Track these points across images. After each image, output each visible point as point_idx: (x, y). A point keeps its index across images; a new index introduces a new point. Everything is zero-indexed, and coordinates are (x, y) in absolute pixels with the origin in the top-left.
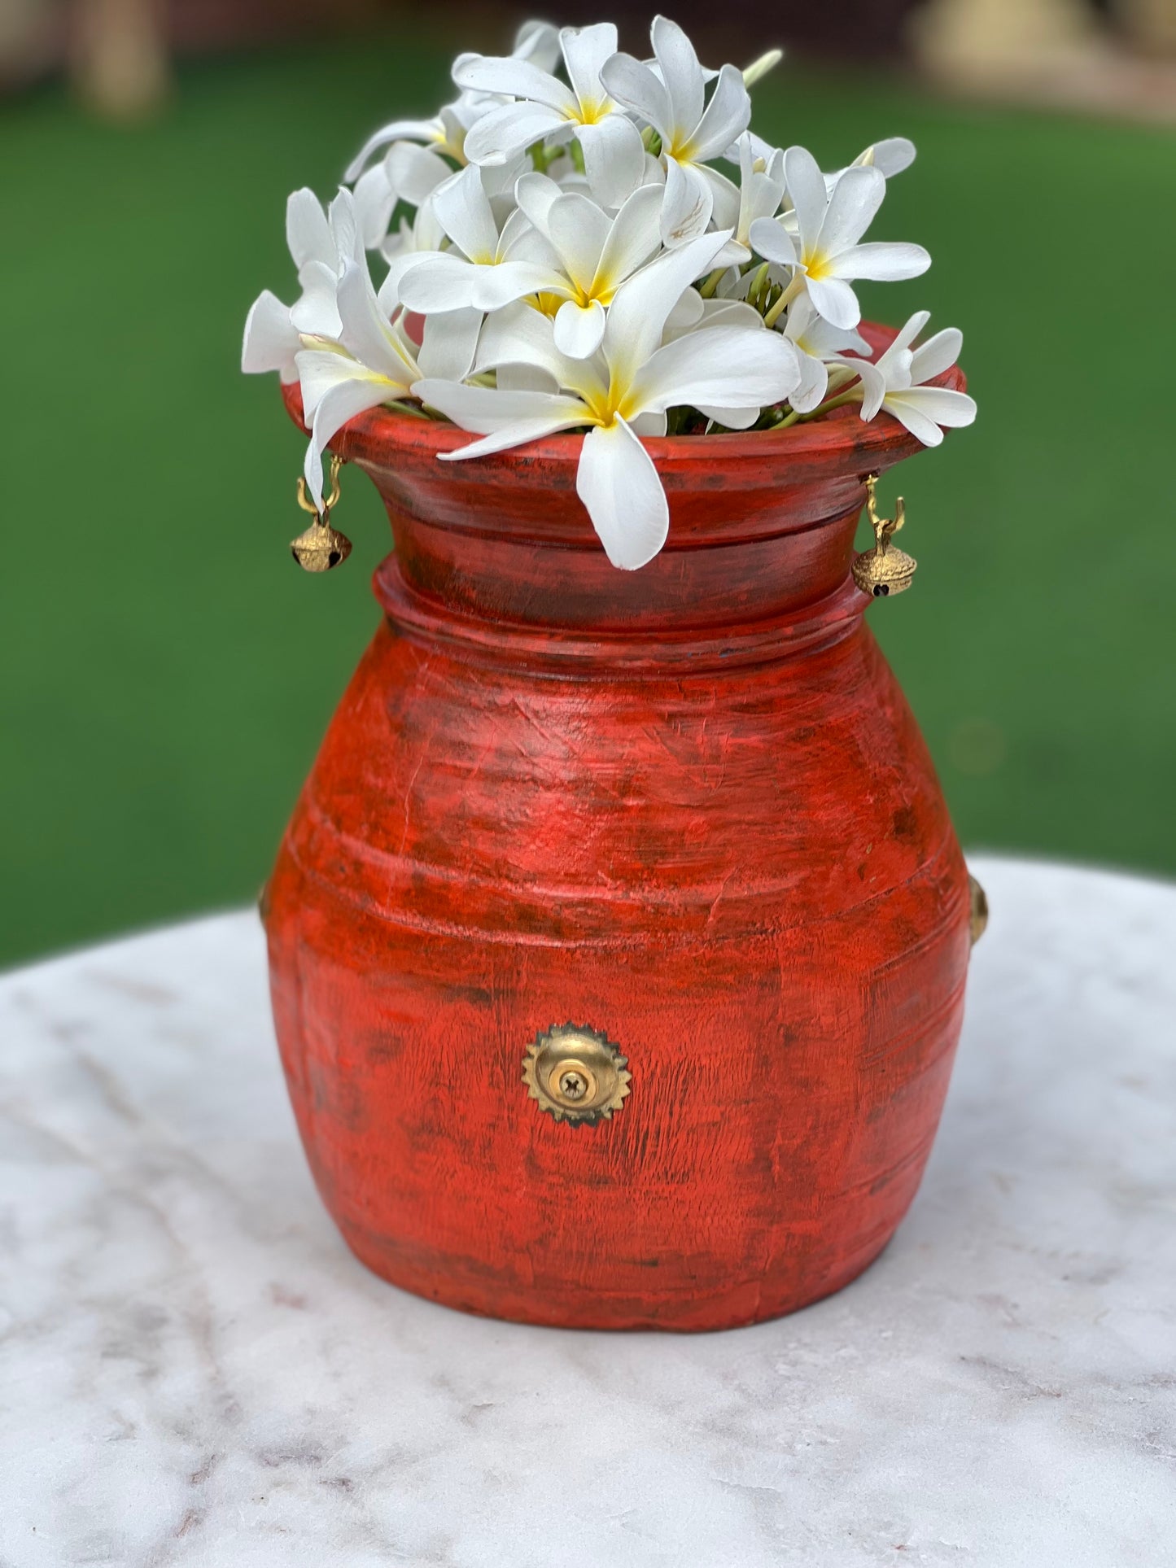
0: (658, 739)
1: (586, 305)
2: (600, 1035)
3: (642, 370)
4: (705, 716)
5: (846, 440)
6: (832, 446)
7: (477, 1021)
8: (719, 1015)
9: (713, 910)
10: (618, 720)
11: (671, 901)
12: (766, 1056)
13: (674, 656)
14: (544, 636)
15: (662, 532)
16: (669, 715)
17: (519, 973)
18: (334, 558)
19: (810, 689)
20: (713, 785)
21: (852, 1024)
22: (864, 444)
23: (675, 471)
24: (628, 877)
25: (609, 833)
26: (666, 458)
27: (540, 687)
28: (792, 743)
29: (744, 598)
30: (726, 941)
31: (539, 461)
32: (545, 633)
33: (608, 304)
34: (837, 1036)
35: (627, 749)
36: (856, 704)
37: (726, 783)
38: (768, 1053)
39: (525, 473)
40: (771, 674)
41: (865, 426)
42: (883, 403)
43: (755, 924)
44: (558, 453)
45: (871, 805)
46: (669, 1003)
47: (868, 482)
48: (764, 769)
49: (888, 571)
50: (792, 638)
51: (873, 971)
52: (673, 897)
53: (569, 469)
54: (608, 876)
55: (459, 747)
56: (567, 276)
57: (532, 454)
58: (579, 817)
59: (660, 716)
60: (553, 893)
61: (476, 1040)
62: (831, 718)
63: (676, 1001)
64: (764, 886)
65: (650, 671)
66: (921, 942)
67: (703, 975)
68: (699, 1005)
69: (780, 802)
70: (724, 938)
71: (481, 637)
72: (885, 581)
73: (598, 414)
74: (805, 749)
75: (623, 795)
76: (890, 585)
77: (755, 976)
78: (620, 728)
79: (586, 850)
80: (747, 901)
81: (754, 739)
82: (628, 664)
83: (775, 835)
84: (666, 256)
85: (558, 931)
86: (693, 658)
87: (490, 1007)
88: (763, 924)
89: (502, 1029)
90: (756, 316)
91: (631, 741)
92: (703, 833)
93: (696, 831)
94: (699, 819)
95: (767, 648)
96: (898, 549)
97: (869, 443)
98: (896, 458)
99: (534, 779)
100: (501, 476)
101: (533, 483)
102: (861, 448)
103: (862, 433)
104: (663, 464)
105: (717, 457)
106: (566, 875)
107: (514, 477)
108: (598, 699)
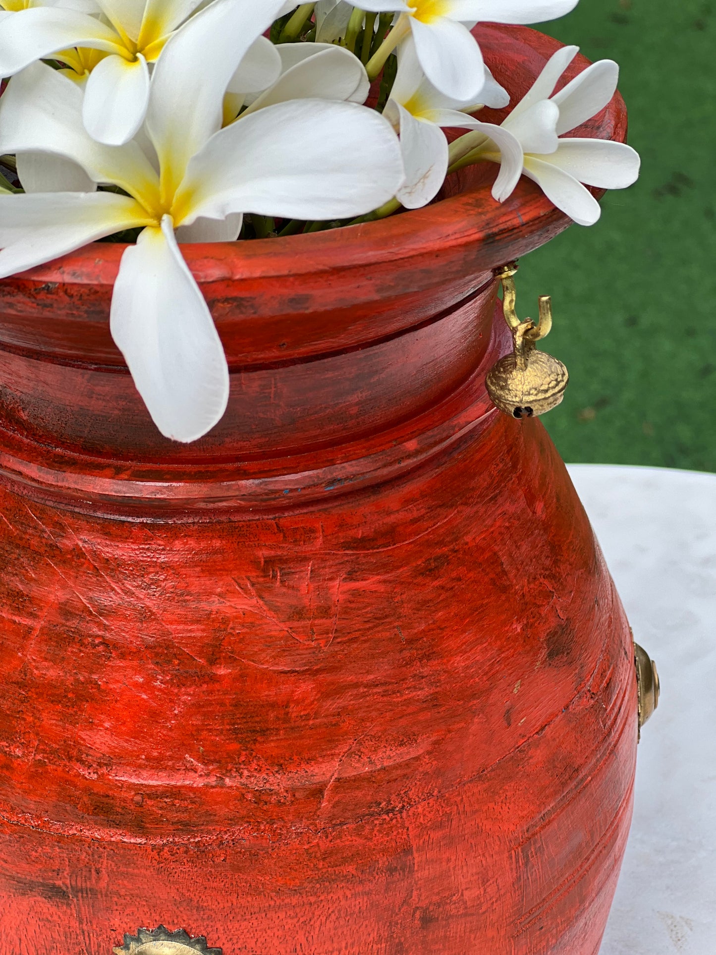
0: (254, 593)
1: (132, 59)
2: (198, 941)
3: (197, 159)
4: (310, 559)
5: (471, 232)
6: (454, 243)
7: (55, 918)
8: (339, 911)
9: (326, 793)
10: (203, 571)
11: (276, 787)
12: (400, 943)
13: (267, 494)
14: (107, 471)
15: (221, 395)
16: (265, 562)
17: (98, 872)
19: (440, 506)
20: (322, 643)
21: (502, 892)
22: (496, 234)
23: (243, 294)
24: (221, 760)
25: (197, 707)
27: (108, 530)
28: (419, 579)
29: (354, 410)
30: (345, 827)
31: (64, 286)
32: (109, 466)
33: (154, 59)
34: (484, 909)
35: (215, 605)
36: (499, 512)
37: (339, 640)
38: (403, 939)
39: (48, 302)
40: (391, 498)
41: (497, 208)
42: (524, 170)
43: (380, 804)
44: (89, 276)
45: (518, 634)
46: (278, 903)
47: (504, 276)
48: (386, 617)
49: (530, 389)
50: (417, 452)
51: (525, 828)
52: (277, 781)
53: (103, 296)
54: (198, 760)
55: (19, 600)
56: (108, 23)
57: (54, 277)
58: (160, 690)
59: (255, 563)
60: (134, 780)
61: (56, 936)
62: (468, 538)
63: (287, 901)
64: (388, 757)
65: (239, 510)
66: (580, 777)
67: (319, 870)
68: (315, 902)
69: (406, 654)
70: (342, 824)
71: (33, 470)
72: (527, 402)
73: (149, 210)
74: (436, 583)
75: (212, 662)
76: (535, 407)
77: (383, 862)
78: (207, 582)
79: (171, 730)
80: (369, 779)
81: (370, 583)
82: (211, 506)
83: (402, 696)
85: (139, 827)
86: (290, 495)
87: (68, 905)
88: (389, 802)
89: (85, 928)
90: (357, 65)
91: (219, 595)
92: (312, 703)
93: (303, 701)
94: (306, 687)
95: (385, 471)
96: (544, 357)
97: (502, 232)
98: (539, 242)
99: (105, 643)
100: (19, 305)
101: (61, 313)
102: (490, 240)
103: (493, 220)
104: (228, 286)
105: (299, 272)
106: (148, 759)
107: (35, 305)
108: (178, 545)
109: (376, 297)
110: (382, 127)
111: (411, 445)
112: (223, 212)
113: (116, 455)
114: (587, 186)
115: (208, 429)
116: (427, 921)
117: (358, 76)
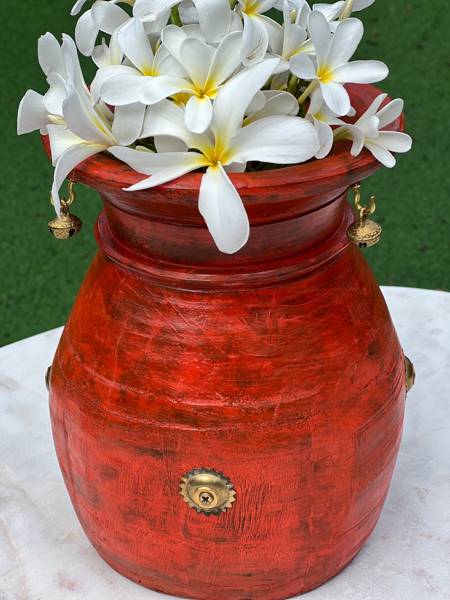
0: (246, 323)
1: (202, 97)
2: (219, 474)
3: (232, 139)
4: (270, 308)
5: (344, 169)
6: (336, 174)
7: (156, 465)
8: (280, 461)
9: (276, 410)
10: (224, 313)
11: (254, 407)
12: (305, 477)
13: (253, 280)
14: (184, 270)
15: (246, 235)
16: (251, 309)
17: (176, 443)
18: (72, 232)
19: (324, 287)
20: (275, 344)
21: (348, 457)
22: (353, 170)
23: (252, 194)
24: (231, 395)
25: (221, 372)
26: (246, 188)
27: (184, 296)
28: (316, 318)
29: (289, 245)
30: (283, 425)
31: (177, 190)
32: (184, 268)
33: (213, 97)
34: (341, 463)
35: (229, 328)
36: (348, 291)
37: (282, 343)
38: (306, 476)
39: (171, 197)
40: (304, 283)
41: (353, 159)
42: (364, 144)
43: (298, 415)
44: (188, 186)
45: (356, 344)
46: (254, 457)
47: (355, 188)
48: (302, 334)
49: (366, 235)
50: (316, 263)
51: (359, 429)
52: (255, 405)
53: (194, 194)
54: (221, 395)
55: (142, 327)
56: (191, 81)
57: (173, 187)
58: (205, 365)
59: (246, 310)
60: (193, 404)
61: (155, 473)
62: (335, 301)
63: (258, 456)
64: (302, 394)
65: (241, 287)
66: (382, 408)
67: (272, 443)
68: (270, 457)
69: (310, 350)
70: (282, 423)
71: (151, 270)
72: (365, 241)
73: (210, 159)
74: (322, 320)
75: (228, 353)
76: (368, 243)
77: (299, 440)
78: (226, 318)
79: (209, 382)
80: (294, 404)
81: (295, 319)
82: (229, 285)
83: (308, 368)
84: (243, 71)
85: (195, 423)
86: (263, 280)
87: (162, 459)
88: (302, 414)
89: (169, 469)
90: (294, 99)
91: (231, 324)
92: (270, 370)
93: (267, 370)
94: (268, 363)
95: (302, 271)
96: (371, 222)
97: (356, 169)
98: (370, 173)
99: (181, 345)
100: (158, 198)
101: (175, 201)
102: (352, 172)
103: (352, 164)
104: (245, 191)
105: (274, 185)
106: (199, 394)
107: (164, 198)
108: (213, 302)
109: (305, 196)
110: (310, 127)
111: (313, 260)
112: (244, 161)
113: (187, 263)
114: (390, 151)
115: (240, 248)
116: (316, 468)
117: (294, 104)
